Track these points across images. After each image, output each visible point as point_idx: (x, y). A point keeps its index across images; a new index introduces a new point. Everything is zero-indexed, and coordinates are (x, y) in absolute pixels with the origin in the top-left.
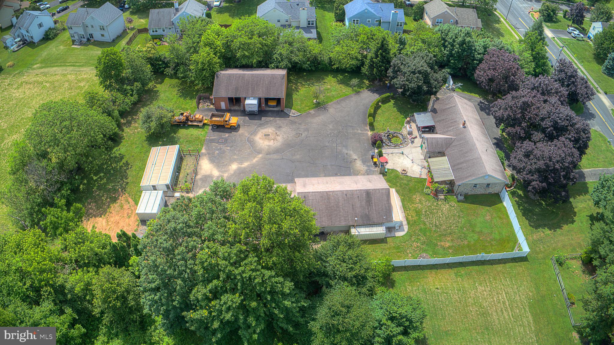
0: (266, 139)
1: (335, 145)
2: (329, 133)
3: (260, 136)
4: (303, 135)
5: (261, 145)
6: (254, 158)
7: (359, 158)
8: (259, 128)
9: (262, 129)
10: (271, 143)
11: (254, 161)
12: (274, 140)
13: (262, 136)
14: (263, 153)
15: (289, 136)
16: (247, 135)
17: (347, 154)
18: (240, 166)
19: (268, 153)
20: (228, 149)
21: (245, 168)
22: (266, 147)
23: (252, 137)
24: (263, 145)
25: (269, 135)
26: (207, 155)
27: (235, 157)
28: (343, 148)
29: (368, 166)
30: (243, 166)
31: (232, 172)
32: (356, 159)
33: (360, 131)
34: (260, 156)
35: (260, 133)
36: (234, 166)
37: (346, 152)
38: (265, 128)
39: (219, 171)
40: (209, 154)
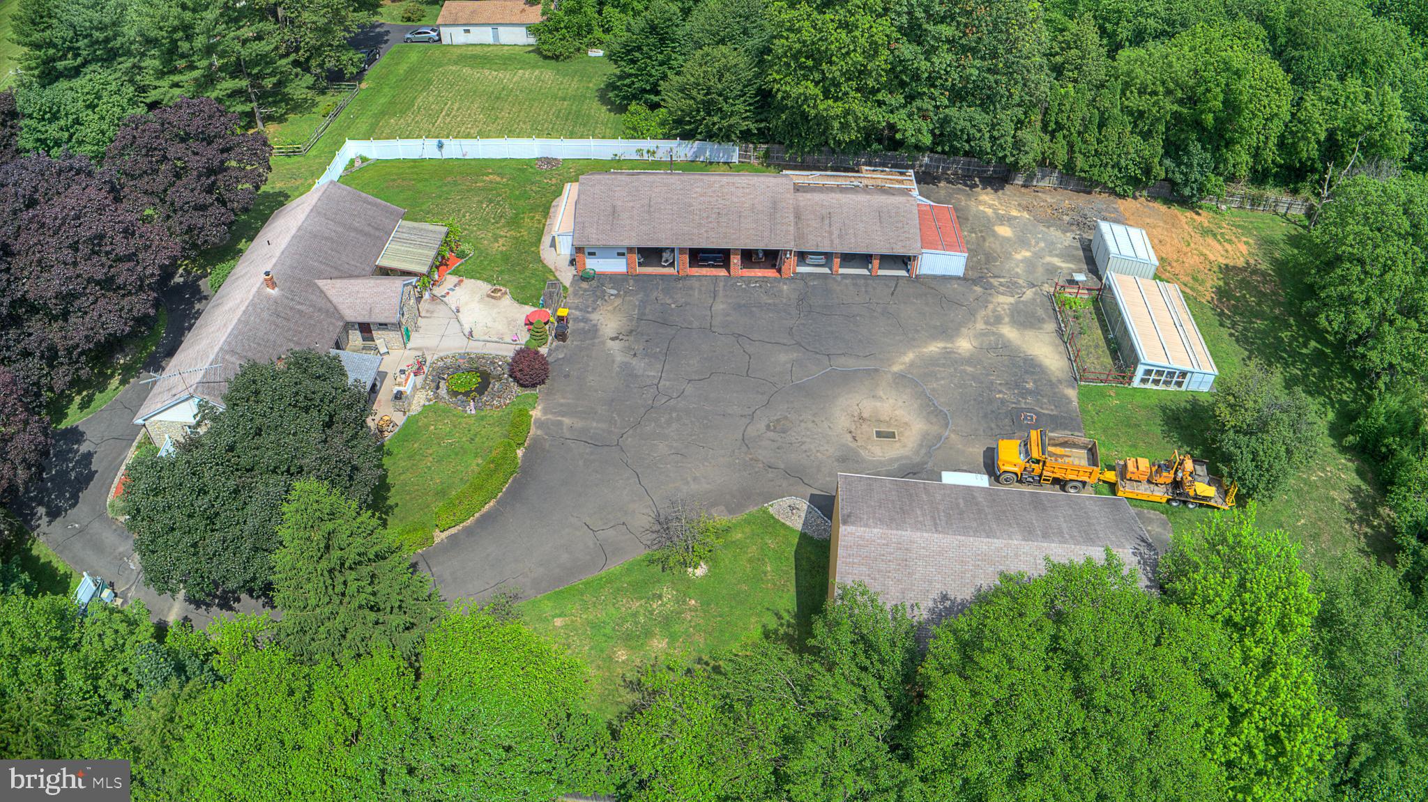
0: (888, 423)
1: (662, 382)
2: (675, 426)
3: (907, 433)
4: (762, 426)
5: (900, 403)
6: (912, 364)
7: (603, 343)
8: (917, 459)
9: (907, 457)
10: (868, 406)
11: (909, 357)
12: (861, 418)
13: (901, 434)
14: (889, 376)
15: (810, 425)
16: (953, 436)
17: (635, 355)
18: (949, 345)
19: (873, 373)
20: (1000, 392)
21: (934, 337)
22: (881, 393)
23: (935, 429)
24: (891, 401)
25: (879, 434)
26: (1054, 380)
27: (969, 369)
28: (641, 372)
29: (586, 320)
30: (941, 345)
31: (964, 331)
32: (613, 339)
33: (567, 421)
34: (896, 368)
35: (910, 445)
36: (964, 344)
37: (634, 362)
38: (897, 459)
39: (1001, 336)
40: (1052, 385)
